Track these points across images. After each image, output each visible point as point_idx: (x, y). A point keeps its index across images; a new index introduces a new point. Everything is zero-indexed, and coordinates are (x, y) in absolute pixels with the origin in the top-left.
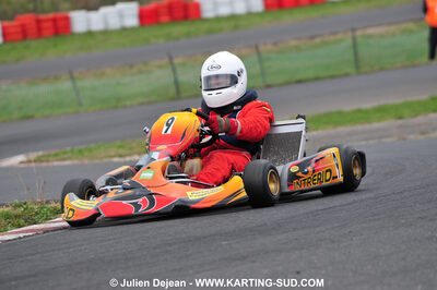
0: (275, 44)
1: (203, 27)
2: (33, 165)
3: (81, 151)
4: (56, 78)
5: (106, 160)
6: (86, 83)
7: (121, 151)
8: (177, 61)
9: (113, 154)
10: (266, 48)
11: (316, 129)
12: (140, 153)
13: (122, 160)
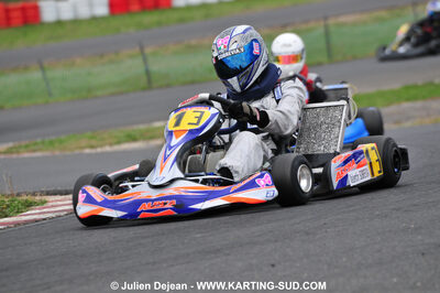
1: (174, 16)
3: (51, 143)
4: (26, 68)
5: (77, 152)
6: (57, 73)
7: (93, 142)
8: (148, 50)
9: (84, 145)
12: (111, 145)
13: (93, 151)
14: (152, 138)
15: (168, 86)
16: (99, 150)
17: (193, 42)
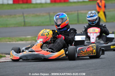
7: (10, 40)
8: (25, 15)
9: (7, 41)
12: (15, 41)
13: (10, 43)
14: (28, 41)
15: (31, 26)
16: (12, 43)
17: (38, 14)
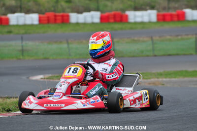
0: (160, 37)
1: (129, 26)
2: (46, 80)
4: (61, 42)
6: (74, 46)
8: (115, 40)
10: (156, 38)
11: (175, 78)
17: (136, 39)
